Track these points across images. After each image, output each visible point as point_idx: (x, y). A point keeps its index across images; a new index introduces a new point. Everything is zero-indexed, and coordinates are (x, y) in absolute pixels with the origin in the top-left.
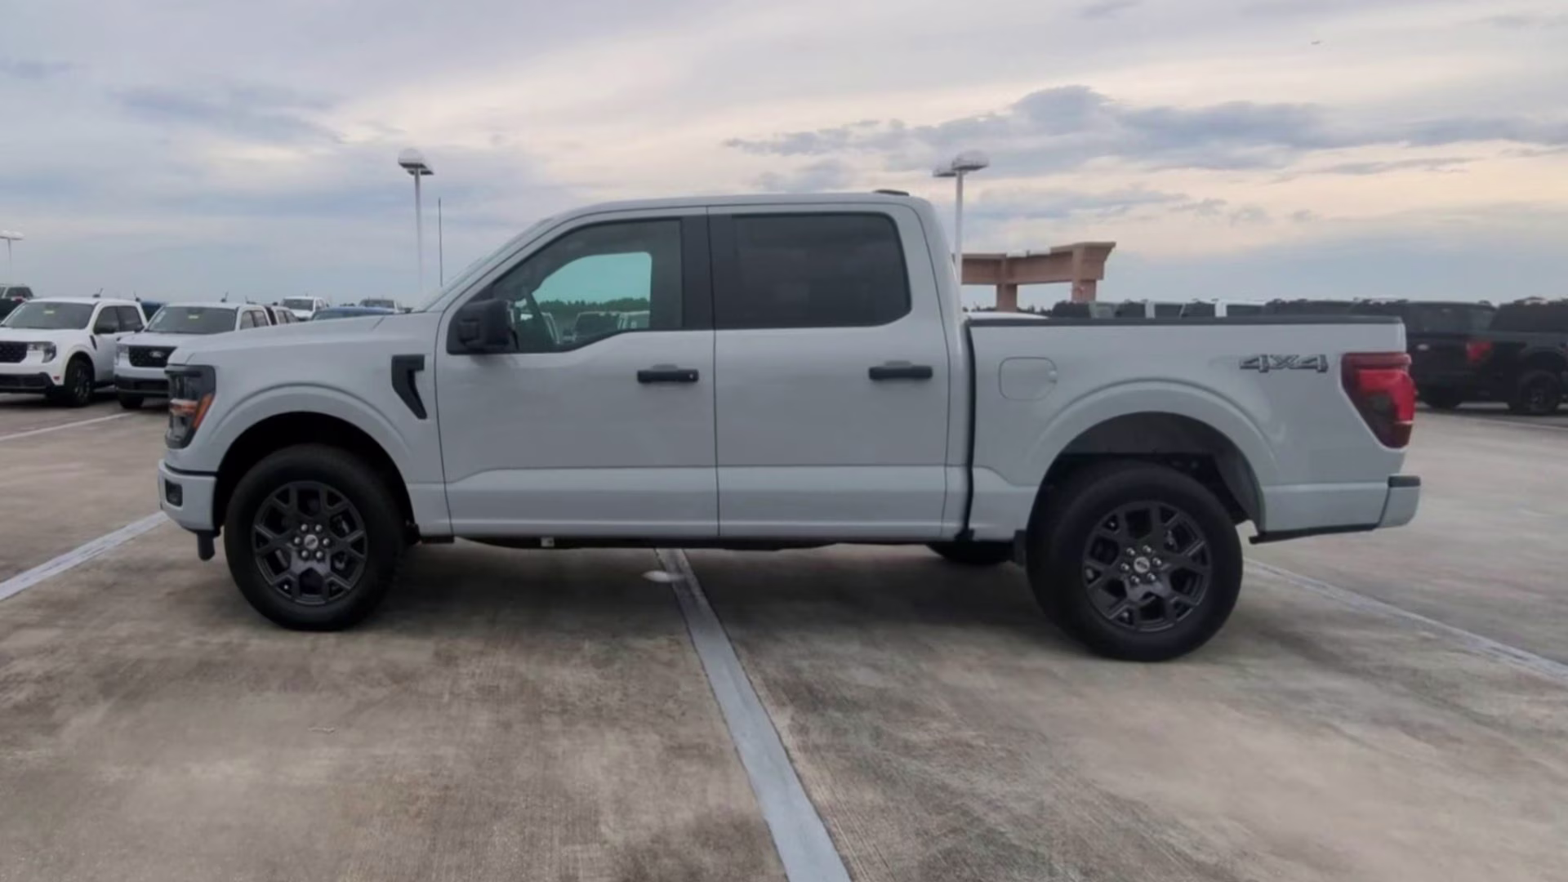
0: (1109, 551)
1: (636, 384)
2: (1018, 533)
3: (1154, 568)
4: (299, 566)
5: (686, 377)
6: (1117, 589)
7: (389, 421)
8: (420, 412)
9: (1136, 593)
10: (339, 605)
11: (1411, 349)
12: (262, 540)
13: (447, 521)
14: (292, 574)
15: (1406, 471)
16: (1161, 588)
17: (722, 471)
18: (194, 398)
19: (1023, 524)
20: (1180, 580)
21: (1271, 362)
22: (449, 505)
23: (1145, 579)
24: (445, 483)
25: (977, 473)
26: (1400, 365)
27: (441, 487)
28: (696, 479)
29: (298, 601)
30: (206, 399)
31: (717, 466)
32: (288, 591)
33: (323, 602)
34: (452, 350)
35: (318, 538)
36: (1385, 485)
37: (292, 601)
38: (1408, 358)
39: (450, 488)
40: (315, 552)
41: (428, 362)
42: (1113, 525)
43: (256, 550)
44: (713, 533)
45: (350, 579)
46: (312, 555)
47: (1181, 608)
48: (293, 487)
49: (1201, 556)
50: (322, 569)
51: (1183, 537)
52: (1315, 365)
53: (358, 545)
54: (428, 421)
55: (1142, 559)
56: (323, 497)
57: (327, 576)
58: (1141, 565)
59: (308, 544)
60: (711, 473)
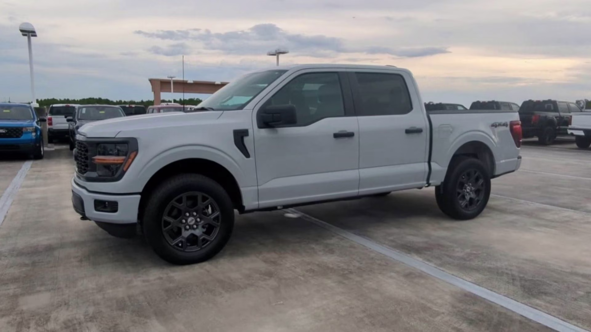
0: (462, 186)
1: (334, 139)
2: (442, 183)
3: (471, 191)
4: (186, 234)
5: (350, 135)
6: (463, 197)
7: (233, 159)
8: (247, 155)
9: (468, 198)
10: (207, 247)
11: (521, 120)
12: (167, 223)
13: (257, 203)
14: (183, 237)
15: (520, 155)
16: (473, 195)
17: (360, 170)
18: (126, 155)
19: (443, 180)
20: (477, 192)
21: (497, 124)
22: (259, 195)
23: (469, 194)
24: (258, 186)
25: (432, 164)
26: (518, 124)
27: (256, 188)
28: (351, 174)
29: (186, 251)
30: (132, 156)
31: (359, 168)
32: (182, 247)
33: (199, 249)
34: (260, 127)
35: (194, 218)
36: (516, 159)
37: (184, 251)
38: (520, 122)
39: (259, 187)
40: (193, 225)
41: (250, 132)
42: (464, 177)
43: (164, 229)
44: (356, 195)
45: (211, 235)
46: (191, 227)
47: (478, 201)
48: (184, 195)
49: (482, 185)
50: (198, 232)
51: (477, 179)
52: (505, 125)
53: (216, 218)
54: (250, 159)
55: (468, 187)
56: (200, 199)
57: (201, 236)
58: (468, 189)
59: (190, 222)
60: (357, 171)
